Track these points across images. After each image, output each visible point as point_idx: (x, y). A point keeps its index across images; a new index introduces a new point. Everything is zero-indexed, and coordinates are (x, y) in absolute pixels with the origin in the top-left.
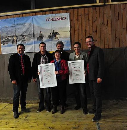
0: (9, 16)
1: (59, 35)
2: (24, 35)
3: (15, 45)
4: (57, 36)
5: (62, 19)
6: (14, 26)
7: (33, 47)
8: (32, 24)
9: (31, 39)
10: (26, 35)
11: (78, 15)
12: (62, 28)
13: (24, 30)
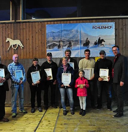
0: (56, 22)
1: (105, 42)
2: (70, 41)
3: (61, 50)
4: (103, 43)
5: (108, 27)
6: (61, 31)
7: (79, 52)
8: (79, 31)
9: (78, 45)
10: (72, 41)
11: (122, 25)
12: (107, 36)
13: (71, 36)
